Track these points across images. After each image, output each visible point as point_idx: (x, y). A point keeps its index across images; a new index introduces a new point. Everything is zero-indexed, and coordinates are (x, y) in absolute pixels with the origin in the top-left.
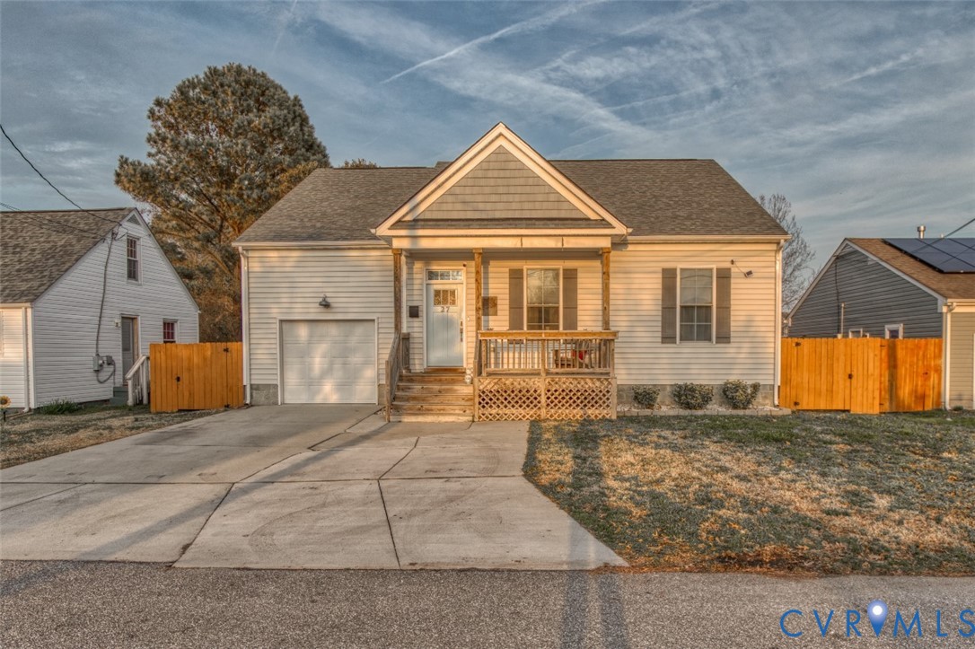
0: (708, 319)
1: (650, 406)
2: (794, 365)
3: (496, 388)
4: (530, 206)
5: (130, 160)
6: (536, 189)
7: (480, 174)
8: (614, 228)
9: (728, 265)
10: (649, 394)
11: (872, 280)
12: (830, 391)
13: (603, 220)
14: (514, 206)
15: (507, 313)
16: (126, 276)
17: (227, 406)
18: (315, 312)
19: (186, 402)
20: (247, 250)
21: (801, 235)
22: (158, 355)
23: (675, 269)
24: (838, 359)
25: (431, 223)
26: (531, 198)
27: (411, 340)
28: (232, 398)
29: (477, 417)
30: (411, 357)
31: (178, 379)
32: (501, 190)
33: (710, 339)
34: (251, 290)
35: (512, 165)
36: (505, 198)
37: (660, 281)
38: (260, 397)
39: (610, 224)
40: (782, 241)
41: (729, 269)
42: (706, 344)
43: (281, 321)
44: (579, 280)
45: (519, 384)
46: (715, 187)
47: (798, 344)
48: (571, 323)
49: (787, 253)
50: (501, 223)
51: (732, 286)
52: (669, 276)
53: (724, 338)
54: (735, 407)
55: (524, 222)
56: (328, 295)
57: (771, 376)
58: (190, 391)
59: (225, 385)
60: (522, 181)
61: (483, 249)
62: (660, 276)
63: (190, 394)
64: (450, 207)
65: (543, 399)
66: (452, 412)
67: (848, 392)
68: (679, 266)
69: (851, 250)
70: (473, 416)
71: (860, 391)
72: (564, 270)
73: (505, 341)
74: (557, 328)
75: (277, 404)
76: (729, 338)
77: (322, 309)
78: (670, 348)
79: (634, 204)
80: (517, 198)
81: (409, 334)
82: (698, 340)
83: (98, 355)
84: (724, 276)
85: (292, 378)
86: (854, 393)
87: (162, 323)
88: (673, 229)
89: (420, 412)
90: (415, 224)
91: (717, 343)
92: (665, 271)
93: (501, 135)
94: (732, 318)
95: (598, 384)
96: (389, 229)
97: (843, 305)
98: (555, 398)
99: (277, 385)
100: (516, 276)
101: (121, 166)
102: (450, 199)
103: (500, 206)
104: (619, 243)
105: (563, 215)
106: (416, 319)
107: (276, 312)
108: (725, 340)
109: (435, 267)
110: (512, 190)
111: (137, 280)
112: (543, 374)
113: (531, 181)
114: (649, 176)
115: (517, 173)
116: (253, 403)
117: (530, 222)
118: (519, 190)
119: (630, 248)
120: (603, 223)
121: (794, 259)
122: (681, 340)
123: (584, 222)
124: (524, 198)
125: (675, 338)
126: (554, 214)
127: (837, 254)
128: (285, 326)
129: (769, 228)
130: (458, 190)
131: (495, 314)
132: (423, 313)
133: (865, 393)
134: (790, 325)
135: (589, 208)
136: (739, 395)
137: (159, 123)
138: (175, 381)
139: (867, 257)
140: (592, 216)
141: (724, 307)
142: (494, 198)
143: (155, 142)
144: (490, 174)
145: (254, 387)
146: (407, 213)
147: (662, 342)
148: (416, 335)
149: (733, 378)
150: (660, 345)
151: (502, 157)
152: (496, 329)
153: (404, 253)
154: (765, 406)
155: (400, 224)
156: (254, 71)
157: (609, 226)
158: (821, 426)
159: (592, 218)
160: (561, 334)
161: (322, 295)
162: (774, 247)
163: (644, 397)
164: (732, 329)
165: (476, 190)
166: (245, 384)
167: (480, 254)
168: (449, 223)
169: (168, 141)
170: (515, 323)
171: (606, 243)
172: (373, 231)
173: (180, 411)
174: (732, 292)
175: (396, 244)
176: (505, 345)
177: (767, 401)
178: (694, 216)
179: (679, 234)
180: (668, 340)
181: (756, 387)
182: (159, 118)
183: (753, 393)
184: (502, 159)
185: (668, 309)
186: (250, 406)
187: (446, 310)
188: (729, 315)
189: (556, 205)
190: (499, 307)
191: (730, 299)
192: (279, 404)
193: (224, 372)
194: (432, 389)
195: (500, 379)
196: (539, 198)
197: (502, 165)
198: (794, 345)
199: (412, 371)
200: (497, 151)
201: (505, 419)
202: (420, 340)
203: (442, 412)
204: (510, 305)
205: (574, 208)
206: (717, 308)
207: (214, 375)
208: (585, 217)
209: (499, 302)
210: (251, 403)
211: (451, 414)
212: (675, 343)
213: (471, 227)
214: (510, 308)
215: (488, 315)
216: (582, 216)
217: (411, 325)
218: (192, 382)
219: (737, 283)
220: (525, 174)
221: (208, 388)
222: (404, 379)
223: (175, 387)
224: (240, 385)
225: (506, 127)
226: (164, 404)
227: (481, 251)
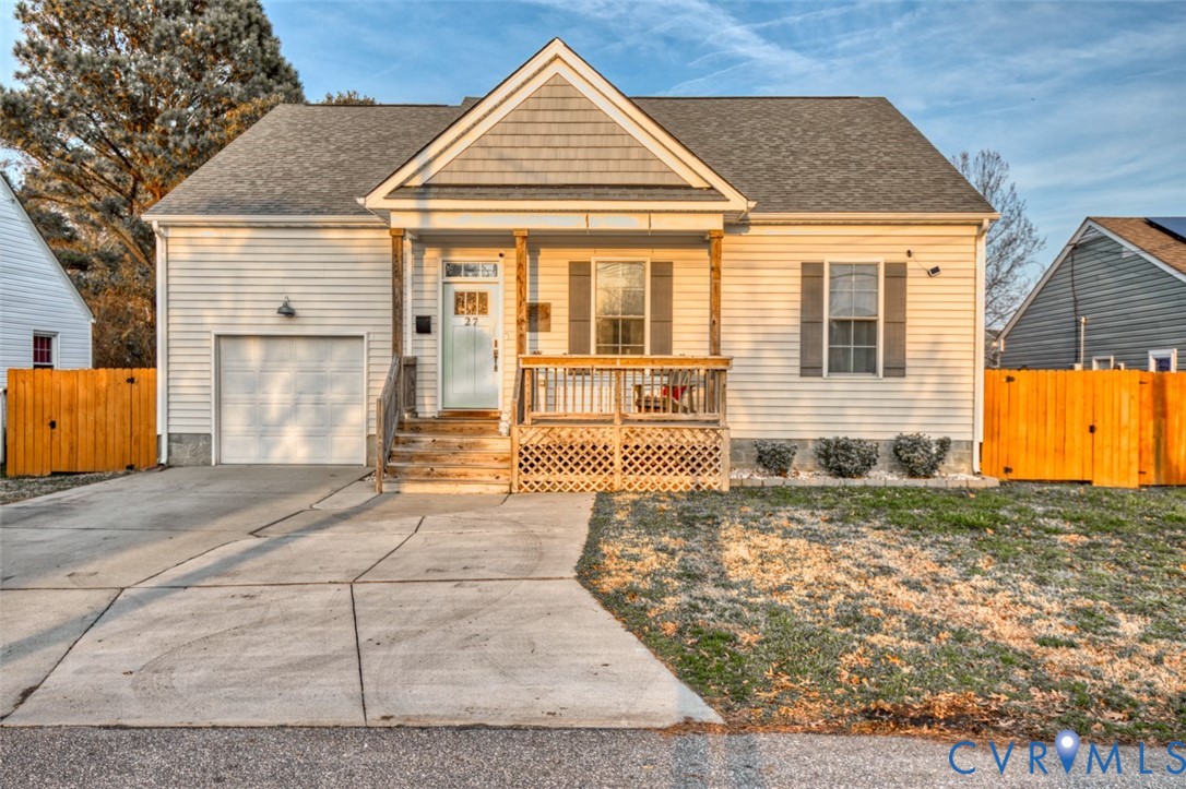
0: (873, 340)
1: (782, 472)
2: (1004, 410)
3: (545, 441)
4: (601, 166)
6: (610, 141)
7: (525, 116)
8: (728, 200)
9: (902, 258)
10: (780, 453)
11: (1131, 281)
12: (1061, 451)
13: (712, 188)
14: (577, 166)
15: (566, 328)
17: (131, 467)
18: (273, 324)
19: (64, 461)
20: (166, 227)
21: (1023, 213)
22: (21, 385)
23: (822, 264)
24: (1073, 403)
25: (449, 190)
26: (603, 153)
27: (419, 369)
28: (139, 457)
29: (515, 485)
30: (418, 393)
31: (53, 425)
32: (557, 141)
33: (872, 370)
34: (172, 289)
35: (573, 104)
36: (562, 153)
37: (799, 281)
38: (183, 454)
39: (723, 195)
40: (986, 223)
41: (905, 264)
42: (868, 377)
43: (218, 337)
44: (675, 280)
45: (581, 436)
46: (885, 140)
47: (1010, 379)
48: (663, 344)
49: (1003, 241)
50: (555, 191)
51: (909, 290)
52: (811, 273)
53: (897, 369)
54: (913, 474)
55: (592, 190)
56: (291, 297)
57: (968, 427)
58: (71, 443)
59: (128, 433)
60: (588, 128)
61: (528, 230)
62: (799, 273)
63: (72, 448)
64: (479, 166)
65: (617, 459)
66: (478, 478)
67: (1088, 452)
68: (827, 259)
69: (1096, 234)
70: (511, 485)
71: (1107, 453)
72: (652, 263)
73: (560, 370)
74: (641, 351)
75: (209, 464)
76: (904, 369)
77: (282, 320)
78: (814, 384)
79: (760, 165)
80: (581, 153)
81: (415, 358)
82: (857, 370)
84: (897, 274)
85: (236, 422)
86: (1097, 456)
87: (32, 338)
88: (818, 204)
89: (431, 477)
90: (426, 190)
91: (884, 376)
92: (805, 265)
93: (557, 57)
94: (908, 339)
95: (701, 437)
96: (385, 198)
97: (1083, 320)
98: (636, 459)
99: (210, 435)
100: (580, 273)
102: (479, 153)
103: (556, 166)
104: (737, 224)
105: (651, 180)
106: (426, 336)
107: (213, 323)
108: (897, 372)
109: (459, 257)
110: (574, 141)
112: (618, 421)
113: (602, 129)
114: (786, 122)
115: (581, 116)
116: (172, 463)
117: (599, 191)
118: (584, 141)
119: (754, 230)
120: (711, 193)
121: (1013, 250)
122: (830, 371)
123: (683, 192)
124: (592, 153)
125: (821, 368)
126: (638, 179)
127: (1075, 241)
128: (223, 343)
129: (966, 202)
130: (491, 141)
131: (548, 329)
132: (437, 326)
133: (1116, 456)
134: (1002, 350)
135: (692, 171)
136: (919, 457)
138: (47, 428)
139: (1122, 246)
140: (696, 183)
141: (897, 323)
142: (545, 153)
144: (540, 116)
145: (174, 437)
146: (414, 175)
147: (802, 375)
148: (426, 360)
149: (910, 430)
150: (798, 379)
151: (559, 92)
152: (546, 353)
153: (408, 235)
154: (957, 474)
155: (402, 190)
157: (720, 197)
158: (1044, 504)
159: (694, 186)
160: (647, 361)
161: (283, 298)
162: (974, 231)
163: (773, 457)
164: (908, 355)
165: (518, 141)
166: (159, 433)
167: (524, 237)
168: (478, 190)
170: (578, 344)
171: (716, 223)
172: (360, 201)
173: (54, 474)
174: (909, 298)
175: (398, 221)
176: (561, 377)
177: (964, 466)
178: (852, 184)
179: (827, 210)
180: (810, 372)
181: (944, 444)
183: (939, 453)
184: (559, 95)
185: (810, 323)
186: (167, 466)
187: (472, 322)
188: (905, 334)
189: (640, 166)
190: (553, 319)
191: (905, 311)
192: (213, 464)
193: (127, 413)
194: (448, 442)
195: (552, 428)
196: (615, 153)
197: (559, 104)
198: (1004, 380)
199: (420, 415)
200: (551, 82)
201: (560, 491)
202: (432, 369)
203: (463, 478)
204: (570, 316)
205: (668, 170)
206: (885, 323)
207: (111, 418)
208: (684, 183)
209: (553, 312)
210: (168, 462)
211: (476, 482)
212: (821, 375)
213: (511, 197)
214: (570, 321)
215: (537, 331)
216: (680, 183)
217: (419, 344)
218: (74, 429)
219: (916, 285)
220: (593, 116)
221: (101, 438)
222: (406, 427)
223: (47, 437)
224: (151, 434)
225: (565, 45)
226: (29, 464)
227: (526, 234)
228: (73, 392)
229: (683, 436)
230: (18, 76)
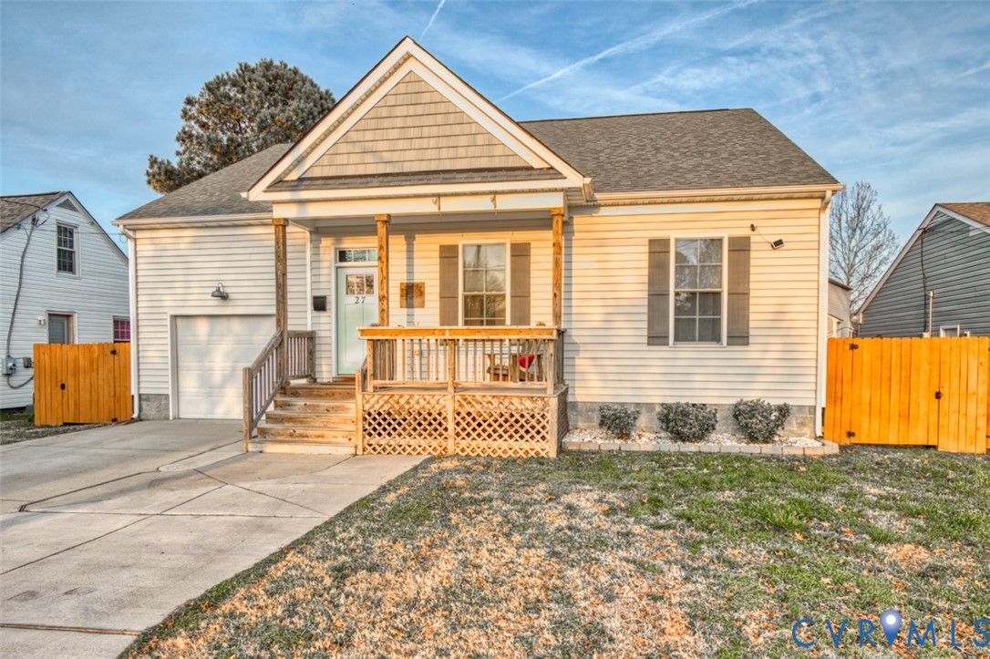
0: (718, 311)
1: (624, 434)
2: (847, 375)
3: (386, 408)
4: (452, 153)
5: (159, 160)
6: (457, 130)
7: (384, 112)
8: (565, 178)
9: (746, 232)
10: (620, 418)
11: (978, 257)
12: (906, 416)
13: (552, 168)
14: (429, 154)
15: (437, 304)
16: (56, 268)
17: (115, 420)
18: (214, 307)
19: (71, 414)
20: (134, 230)
22: (42, 356)
23: (668, 240)
24: (918, 370)
25: (319, 182)
26: (452, 141)
27: (317, 341)
28: (119, 412)
29: (360, 448)
30: (317, 362)
31: (63, 387)
32: (412, 133)
33: (717, 339)
34: (140, 279)
35: (425, 98)
36: (417, 143)
37: (646, 257)
38: (150, 410)
39: (561, 174)
40: (829, 194)
41: (749, 238)
42: (713, 345)
43: (175, 317)
44: (533, 259)
45: (418, 403)
47: (853, 347)
48: (522, 316)
50: (408, 178)
51: (753, 262)
52: (658, 249)
53: (740, 337)
54: (752, 438)
55: (442, 176)
56: (225, 284)
57: (809, 392)
58: (75, 401)
59: (112, 394)
60: (439, 119)
61: (389, 215)
62: (646, 249)
63: (76, 405)
64: (343, 159)
65: (451, 425)
66: (333, 440)
67: (934, 418)
68: (673, 236)
69: (944, 218)
70: (356, 447)
71: (954, 418)
72: (512, 244)
73: (432, 341)
74: (503, 323)
75: (168, 419)
76: (748, 337)
77: (216, 301)
78: (660, 352)
79: (624, 158)
80: (433, 143)
81: (313, 332)
82: (701, 339)
83: (9, 356)
84: (741, 247)
85: (189, 383)
86: (943, 421)
87: (112, 322)
88: (664, 184)
89: (293, 438)
90: (302, 182)
91: (728, 344)
92: (652, 242)
93: (409, 55)
94: (752, 309)
95: (528, 404)
96: (265, 191)
97: (931, 295)
98: (472, 424)
99: (168, 395)
100: (448, 254)
101: (152, 167)
102: (343, 148)
103: (410, 155)
104: (579, 205)
105: (496, 163)
106: (322, 314)
107: (171, 306)
108: (740, 341)
109: (349, 244)
110: (426, 132)
111: (75, 273)
112: (451, 389)
113: (452, 119)
115: (432, 109)
116: (143, 417)
117: (447, 176)
118: (435, 131)
119: (603, 211)
120: (551, 173)
122: (676, 339)
123: (524, 173)
124: (442, 142)
125: (668, 337)
126: (483, 163)
127: (924, 226)
128: (179, 321)
129: (810, 176)
130: (354, 136)
131: (422, 305)
132: (331, 304)
133: (963, 421)
134: (861, 322)
135: (534, 153)
136: (757, 423)
137: (192, 123)
138: (59, 388)
139: (970, 226)
140: (537, 164)
141: (741, 295)
142: (402, 144)
143: (184, 141)
145: (143, 397)
146: (290, 171)
147: (649, 344)
148: (323, 334)
149: (751, 396)
150: (645, 347)
151: (412, 88)
152: (423, 325)
154: (800, 441)
155: (280, 184)
156: (286, 66)
157: (558, 175)
159: (535, 167)
160: (507, 332)
161: (216, 284)
162: (817, 203)
163: (617, 421)
164: (752, 324)
165: (378, 135)
166: (133, 393)
167: (385, 222)
169: (194, 138)
170: (447, 317)
171: (556, 202)
172: (244, 195)
173: (65, 424)
174: (752, 270)
175: (280, 212)
176: (433, 347)
177: (806, 430)
178: (703, 167)
179: (672, 188)
180: (657, 341)
181: (784, 411)
182: (191, 118)
183: (778, 419)
184: (415, 90)
185: (657, 295)
186: (140, 419)
187: (361, 300)
188: (748, 304)
189: (486, 151)
190: (427, 297)
191: (749, 282)
192: (171, 418)
193: (111, 378)
194: (318, 406)
195: (392, 396)
196: (463, 141)
197: (413, 98)
198: (848, 347)
199: (318, 381)
200: (407, 79)
201: (400, 453)
202: (327, 341)
203: (320, 439)
204: (440, 293)
205: (511, 153)
206: (729, 294)
207: (101, 382)
208: (526, 165)
209: (427, 290)
210: (139, 416)
211: (329, 443)
212: (667, 344)
213: (370, 185)
214: (441, 298)
215: (413, 307)
216: (522, 165)
217: (316, 320)
218: (77, 390)
219: (760, 258)
220: (442, 108)
221: (95, 397)
222: (289, 392)
223: (60, 396)
224: (128, 394)
225: (415, 43)
226: (49, 416)
227: (385, 218)
228: (76, 360)
229: (512, 403)
230: (178, 153)
